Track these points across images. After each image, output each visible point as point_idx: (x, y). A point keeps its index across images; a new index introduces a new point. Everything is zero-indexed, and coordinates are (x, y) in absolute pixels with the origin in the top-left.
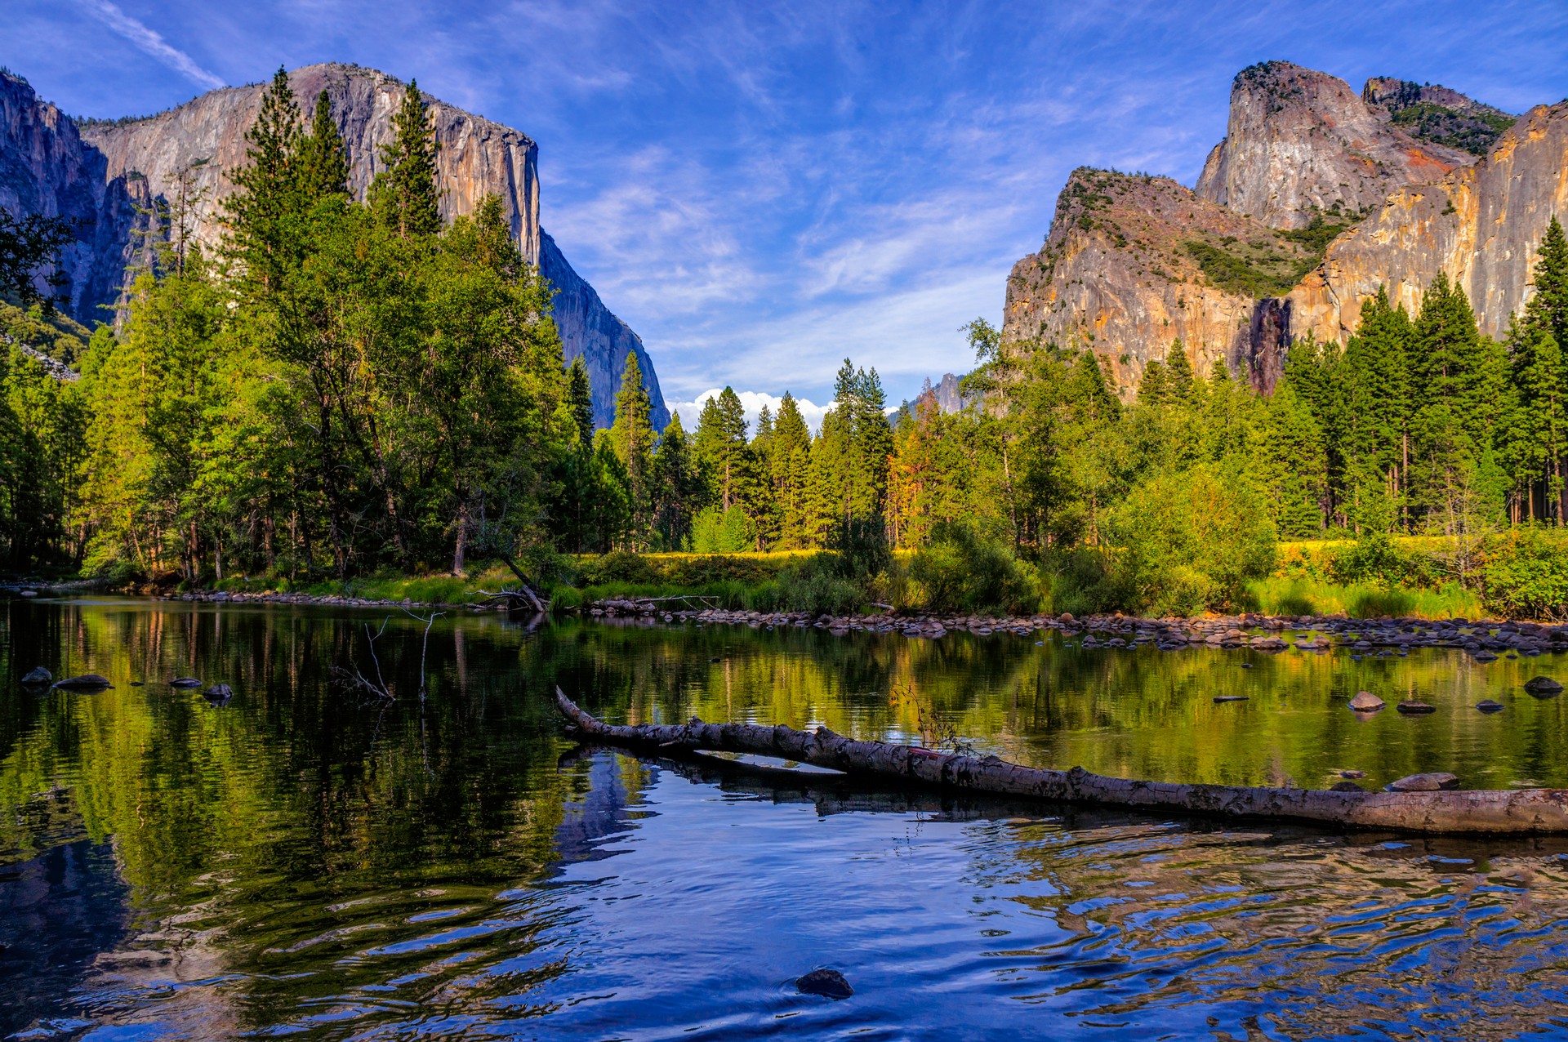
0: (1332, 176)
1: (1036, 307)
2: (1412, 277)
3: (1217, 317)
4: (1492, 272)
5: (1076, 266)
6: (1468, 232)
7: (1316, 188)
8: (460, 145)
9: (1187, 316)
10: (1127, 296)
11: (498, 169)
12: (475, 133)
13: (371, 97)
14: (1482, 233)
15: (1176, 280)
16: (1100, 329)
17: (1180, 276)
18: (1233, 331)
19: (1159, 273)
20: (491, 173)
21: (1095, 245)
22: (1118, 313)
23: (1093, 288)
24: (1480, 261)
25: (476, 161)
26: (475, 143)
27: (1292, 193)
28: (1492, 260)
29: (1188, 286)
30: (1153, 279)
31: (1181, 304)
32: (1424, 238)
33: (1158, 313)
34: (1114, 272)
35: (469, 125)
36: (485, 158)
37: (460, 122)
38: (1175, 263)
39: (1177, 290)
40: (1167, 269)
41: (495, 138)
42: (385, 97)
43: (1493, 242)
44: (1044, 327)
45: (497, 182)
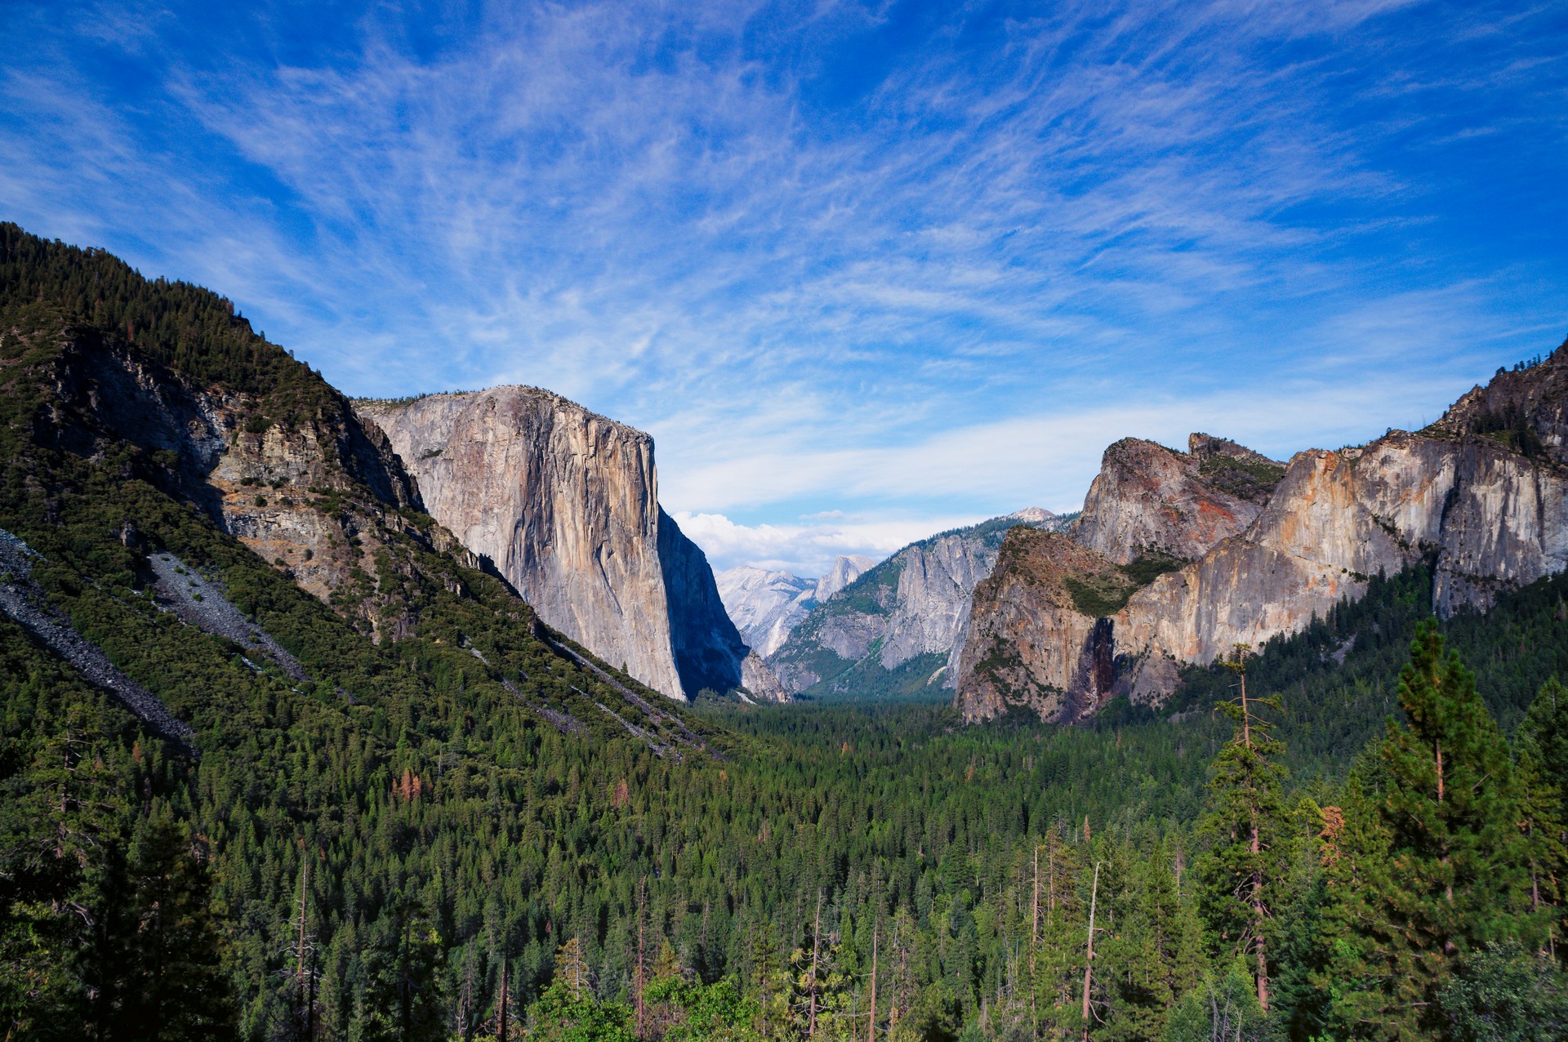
0: (1152, 525)
1: (988, 612)
2: (1166, 617)
3: (1078, 627)
4: (1203, 615)
5: (1009, 593)
6: (1194, 595)
7: (1142, 534)
8: (610, 447)
9: (1062, 628)
10: (1034, 614)
11: (634, 462)
12: (619, 438)
13: (552, 415)
14: (1200, 595)
15: (1058, 607)
16: (1020, 628)
17: (1060, 604)
18: (1086, 634)
19: (1050, 602)
20: (629, 465)
21: (1018, 582)
22: (1029, 622)
23: (1017, 608)
24: (1199, 609)
25: (620, 457)
26: (619, 445)
27: (1130, 534)
28: (1204, 610)
29: (1064, 610)
30: (1046, 605)
31: (1060, 620)
32: (1172, 599)
33: (1049, 625)
34: (1029, 600)
35: (614, 433)
36: (625, 454)
37: (609, 431)
38: (1059, 594)
39: (1058, 612)
40: (1054, 598)
41: (631, 440)
42: (561, 415)
43: (1204, 602)
44: (992, 623)
45: (633, 471)
